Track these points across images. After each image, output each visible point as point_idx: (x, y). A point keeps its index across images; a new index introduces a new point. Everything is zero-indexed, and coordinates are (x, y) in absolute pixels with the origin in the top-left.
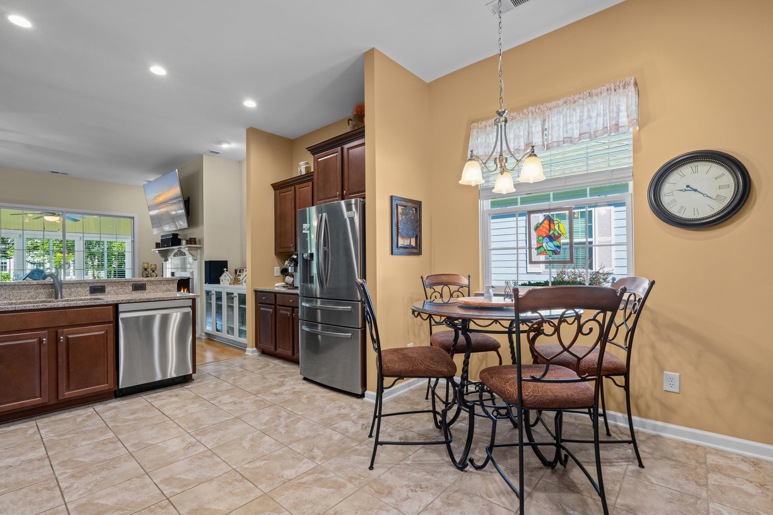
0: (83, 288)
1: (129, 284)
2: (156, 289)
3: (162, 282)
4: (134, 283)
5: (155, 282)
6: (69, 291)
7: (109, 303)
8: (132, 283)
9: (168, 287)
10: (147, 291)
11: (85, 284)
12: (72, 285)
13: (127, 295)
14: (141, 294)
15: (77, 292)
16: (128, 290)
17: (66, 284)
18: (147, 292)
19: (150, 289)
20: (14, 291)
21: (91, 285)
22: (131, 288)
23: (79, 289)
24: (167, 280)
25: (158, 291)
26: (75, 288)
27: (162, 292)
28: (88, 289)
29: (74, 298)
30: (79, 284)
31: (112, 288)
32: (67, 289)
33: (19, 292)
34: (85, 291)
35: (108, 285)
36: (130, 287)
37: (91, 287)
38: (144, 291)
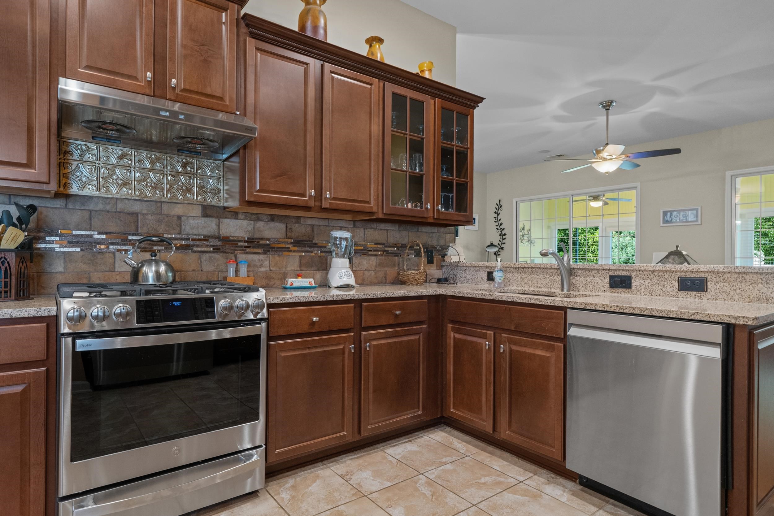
0: (601, 278)
1: (673, 277)
2: (732, 293)
3: (747, 277)
4: (683, 275)
5: (729, 275)
6: (584, 282)
7: (556, 304)
8: (679, 274)
9: (765, 290)
10: (708, 295)
11: (603, 272)
12: (587, 272)
13: (668, 298)
14: (697, 300)
15: (593, 284)
16: (671, 289)
17: (581, 269)
18: (709, 297)
19: (717, 291)
20: (532, 276)
21: (612, 273)
22: (676, 284)
23: (596, 279)
24: (761, 274)
25: (736, 297)
26: (592, 278)
27: (747, 300)
28: (607, 280)
29: (590, 293)
30: (596, 271)
31: (642, 282)
32: (582, 278)
33: (537, 277)
34: (603, 284)
35: (636, 276)
36: (673, 282)
37: (611, 277)
38: (703, 293)
